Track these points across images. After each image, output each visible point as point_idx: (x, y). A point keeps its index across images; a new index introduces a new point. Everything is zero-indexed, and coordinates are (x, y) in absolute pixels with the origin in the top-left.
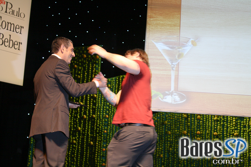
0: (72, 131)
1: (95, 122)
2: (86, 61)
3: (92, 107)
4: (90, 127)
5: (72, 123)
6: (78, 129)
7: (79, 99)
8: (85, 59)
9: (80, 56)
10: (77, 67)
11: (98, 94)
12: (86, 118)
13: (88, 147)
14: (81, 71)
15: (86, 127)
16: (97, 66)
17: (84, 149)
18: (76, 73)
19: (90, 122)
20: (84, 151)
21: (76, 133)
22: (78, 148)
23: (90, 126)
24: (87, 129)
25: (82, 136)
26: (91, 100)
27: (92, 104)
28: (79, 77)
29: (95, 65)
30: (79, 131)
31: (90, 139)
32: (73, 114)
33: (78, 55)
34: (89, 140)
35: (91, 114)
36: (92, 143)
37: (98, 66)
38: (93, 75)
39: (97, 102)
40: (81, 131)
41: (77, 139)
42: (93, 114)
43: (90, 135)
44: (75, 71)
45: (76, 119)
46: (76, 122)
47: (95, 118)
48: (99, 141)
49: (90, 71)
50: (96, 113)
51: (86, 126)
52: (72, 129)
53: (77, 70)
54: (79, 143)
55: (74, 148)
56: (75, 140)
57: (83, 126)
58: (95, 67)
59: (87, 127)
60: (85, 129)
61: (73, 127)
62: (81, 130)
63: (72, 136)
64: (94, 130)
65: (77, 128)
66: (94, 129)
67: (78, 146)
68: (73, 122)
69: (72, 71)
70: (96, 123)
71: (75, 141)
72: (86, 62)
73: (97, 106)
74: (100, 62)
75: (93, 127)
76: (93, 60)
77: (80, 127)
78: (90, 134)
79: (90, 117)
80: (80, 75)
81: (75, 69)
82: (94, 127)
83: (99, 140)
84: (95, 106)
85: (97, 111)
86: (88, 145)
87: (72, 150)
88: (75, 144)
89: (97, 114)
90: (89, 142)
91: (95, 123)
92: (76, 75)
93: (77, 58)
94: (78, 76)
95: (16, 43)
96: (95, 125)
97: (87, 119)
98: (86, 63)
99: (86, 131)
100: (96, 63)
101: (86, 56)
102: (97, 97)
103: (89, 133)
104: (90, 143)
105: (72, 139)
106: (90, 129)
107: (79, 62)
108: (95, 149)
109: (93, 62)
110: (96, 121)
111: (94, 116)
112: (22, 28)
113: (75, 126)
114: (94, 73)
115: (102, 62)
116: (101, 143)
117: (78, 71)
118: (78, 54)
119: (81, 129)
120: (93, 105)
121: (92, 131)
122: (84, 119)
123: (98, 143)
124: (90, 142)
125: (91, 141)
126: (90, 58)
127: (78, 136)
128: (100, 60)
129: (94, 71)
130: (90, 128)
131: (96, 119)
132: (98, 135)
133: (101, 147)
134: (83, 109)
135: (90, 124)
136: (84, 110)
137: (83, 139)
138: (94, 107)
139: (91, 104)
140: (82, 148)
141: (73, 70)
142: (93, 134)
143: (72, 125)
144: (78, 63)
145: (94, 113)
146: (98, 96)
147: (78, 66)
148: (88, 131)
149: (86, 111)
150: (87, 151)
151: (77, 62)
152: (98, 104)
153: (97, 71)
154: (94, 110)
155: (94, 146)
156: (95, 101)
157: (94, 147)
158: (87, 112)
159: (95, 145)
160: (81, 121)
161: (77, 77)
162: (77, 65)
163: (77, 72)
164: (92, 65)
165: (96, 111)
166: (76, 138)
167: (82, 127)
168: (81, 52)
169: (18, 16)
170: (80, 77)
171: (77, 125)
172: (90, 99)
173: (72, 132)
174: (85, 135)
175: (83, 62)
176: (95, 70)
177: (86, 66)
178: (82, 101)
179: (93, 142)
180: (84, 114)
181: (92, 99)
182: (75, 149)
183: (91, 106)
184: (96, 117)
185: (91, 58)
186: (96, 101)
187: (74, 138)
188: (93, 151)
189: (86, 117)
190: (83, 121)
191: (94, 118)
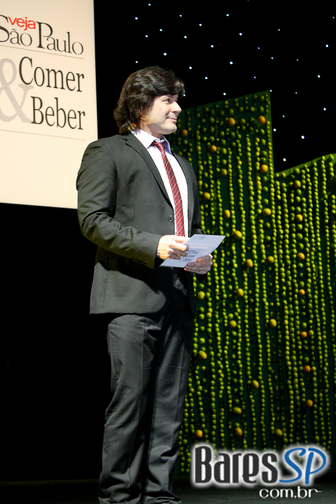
0: (224, 301)
1: (275, 273)
2: (238, 132)
3: (265, 240)
4: (266, 286)
5: (223, 282)
6: (238, 293)
7: (231, 224)
8: (234, 128)
9: (222, 123)
10: (217, 150)
11: (273, 207)
12: (254, 267)
13: (267, 333)
14: (227, 159)
15: (255, 288)
16: (264, 141)
17: (257, 338)
18: (218, 165)
19: (264, 275)
20: (258, 343)
21: (234, 304)
22: (244, 338)
23: (264, 284)
24: (258, 290)
25: (249, 309)
26: (260, 223)
27: (262, 231)
28: (225, 172)
29: (258, 140)
30: (241, 298)
31: (269, 314)
32: (223, 260)
33: (218, 122)
34: (267, 316)
35: (264, 256)
36: (274, 322)
37: (267, 141)
38: (258, 164)
39: (275, 226)
40: (246, 297)
41: (239, 318)
42: (267, 256)
43: (267, 304)
44: (214, 160)
45: (231, 272)
46: (232, 278)
47: (274, 263)
48: (290, 316)
49: (249, 154)
50: (275, 252)
51: (255, 284)
52: (225, 296)
53: (218, 157)
54: (243, 324)
55: (235, 339)
56: (235, 318)
57: (248, 286)
58: (260, 143)
59: (258, 286)
60: (254, 292)
61: (225, 289)
62: (244, 294)
63: (226, 312)
64: (274, 293)
65: (236, 291)
66: (276, 289)
67: (243, 333)
68: (225, 280)
69: (207, 160)
70: (277, 274)
71: (234, 323)
72: (236, 134)
73: (275, 234)
74: (269, 132)
75: (271, 284)
76: (252, 129)
77: (242, 287)
78: (267, 301)
79: (264, 263)
80: (227, 167)
81: (214, 154)
82: (274, 284)
83: (290, 313)
84: (272, 236)
85: (277, 246)
86: (267, 327)
87: (231, 343)
88: (236, 329)
89: (278, 254)
90: (267, 321)
91: (275, 275)
92: (218, 170)
93: (215, 129)
94: (223, 172)
95: (72, 115)
96: (275, 280)
97: (256, 269)
98: (237, 138)
99: (257, 295)
100: (260, 135)
101: (235, 120)
102: (272, 213)
103: (265, 300)
104: (270, 324)
105: (226, 317)
106: (266, 290)
107: (221, 138)
108: (284, 334)
109: (253, 133)
110: (277, 270)
111: (271, 259)
112: (81, 77)
113: (231, 287)
114: (259, 159)
115: (275, 130)
116: (295, 320)
117: (221, 160)
118: (215, 120)
119: (246, 292)
120: (265, 235)
121: (272, 294)
122: (248, 269)
123: (289, 321)
124: (269, 320)
125: (270, 318)
126: (245, 125)
127: (239, 310)
128: (268, 127)
129: (258, 154)
130: (265, 288)
131: (277, 265)
132: (285, 302)
133: (296, 330)
134: (243, 247)
135: (264, 279)
136: (246, 249)
137: (252, 315)
138: (269, 238)
139: (260, 233)
140: (253, 336)
141: (210, 158)
142: (275, 302)
143: (223, 287)
144: (218, 139)
145: (270, 252)
146: (274, 212)
147: (219, 148)
148: (261, 297)
149: (252, 248)
150: (264, 343)
151: (215, 138)
152: (278, 229)
153: (265, 153)
154: (269, 246)
155: (280, 330)
156: (269, 225)
157: (280, 332)
158: (255, 252)
159: (283, 325)
160: (242, 274)
161: (221, 172)
162: (216, 146)
163: (218, 161)
164: (253, 141)
165: (275, 248)
166: (237, 314)
167: (246, 288)
168: (223, 113)
169: (69, 52)
170: (228, 172)
171: (234, 286)
172: (257, 220)
173: (225, 303)
174: (256, 307)
175: (230, 136)
176: (261, 152)
177: (237, 144)
178: (239, 228)
179: (277, 321)
180: (247, 258)
181: (262, 221)
182: (238, 341)
183: (262, 236)
184: (276, 261)
185: (248, 124)
186: (271, 223)
187: (231, 315)
188: (280, 341)
189: (254, 263)
190: (248, 274)
191: (273, 265)
